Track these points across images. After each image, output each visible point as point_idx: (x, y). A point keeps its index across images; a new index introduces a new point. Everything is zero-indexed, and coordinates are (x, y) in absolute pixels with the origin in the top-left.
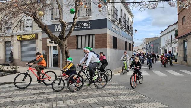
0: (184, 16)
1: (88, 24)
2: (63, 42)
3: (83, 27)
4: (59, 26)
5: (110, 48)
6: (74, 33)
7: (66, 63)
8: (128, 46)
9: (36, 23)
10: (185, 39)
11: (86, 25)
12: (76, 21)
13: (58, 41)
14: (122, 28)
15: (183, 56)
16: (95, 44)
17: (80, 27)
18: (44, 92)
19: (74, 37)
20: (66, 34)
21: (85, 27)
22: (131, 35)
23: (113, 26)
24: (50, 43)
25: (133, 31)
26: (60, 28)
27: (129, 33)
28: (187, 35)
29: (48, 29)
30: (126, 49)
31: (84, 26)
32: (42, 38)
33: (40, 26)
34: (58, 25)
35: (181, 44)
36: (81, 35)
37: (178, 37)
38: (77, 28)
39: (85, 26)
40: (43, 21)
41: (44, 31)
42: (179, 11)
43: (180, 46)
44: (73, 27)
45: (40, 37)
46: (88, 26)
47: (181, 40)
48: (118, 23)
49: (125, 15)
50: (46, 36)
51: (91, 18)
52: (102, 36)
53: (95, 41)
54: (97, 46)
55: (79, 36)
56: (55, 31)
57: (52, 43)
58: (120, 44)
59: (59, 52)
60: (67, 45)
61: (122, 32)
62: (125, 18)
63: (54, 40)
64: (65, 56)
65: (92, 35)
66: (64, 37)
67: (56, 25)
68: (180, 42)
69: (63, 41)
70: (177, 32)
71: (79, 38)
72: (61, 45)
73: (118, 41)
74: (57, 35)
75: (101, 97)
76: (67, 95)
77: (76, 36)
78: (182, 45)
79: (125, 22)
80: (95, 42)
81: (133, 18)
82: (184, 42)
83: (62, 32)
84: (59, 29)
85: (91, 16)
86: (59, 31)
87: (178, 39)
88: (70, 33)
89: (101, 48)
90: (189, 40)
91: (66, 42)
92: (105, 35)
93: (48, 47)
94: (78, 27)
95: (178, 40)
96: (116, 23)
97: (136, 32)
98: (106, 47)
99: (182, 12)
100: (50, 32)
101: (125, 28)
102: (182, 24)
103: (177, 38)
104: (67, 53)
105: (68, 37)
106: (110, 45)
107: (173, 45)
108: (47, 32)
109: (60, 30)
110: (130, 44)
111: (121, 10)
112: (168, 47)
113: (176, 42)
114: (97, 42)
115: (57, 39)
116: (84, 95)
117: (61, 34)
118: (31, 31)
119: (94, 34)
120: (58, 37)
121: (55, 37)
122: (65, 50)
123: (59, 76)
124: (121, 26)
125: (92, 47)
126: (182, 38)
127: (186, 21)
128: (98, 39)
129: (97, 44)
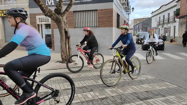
2: (60, 17)
5: (115, 27)
14: (123, 4)
16: (98, 22)
17: (78, 0)
21: (85, 1)
22: (129, 14)
24: (41, 21)
25: (130, 10)
26: (53, 2)
27: (127, 11)
35: (184, 23)
36: (80, 11)
38: (75, 2)
43: (182, 26)
47: (184, 20)
52: (106, 12)
53: (98, 18)
54: (100, 24)
55: (77, 11)
56: (47, 5)
57: (43, 21)
59: (53, 32)
60: (66, 22)
61: (123, 9)
63: (48, 15)
64: (64, 36)
65: (94, 10)
68: (182, 21)
69: (62, 16)
71: (77, 14)
72: (58, 21)
75: (142, 100)
76: (85, 95)
77: (74, 11)
78: (185, 25)
80: (98, 19)
83: (59, 5)
84: (51, 3)
86: (51, 6)
88: (71, 5)
89: (105, 27)
91: (64, 18)
92: (111, 11)
93: (38, 25)
95: (180, 20)
97: (133, 11)
98: (112, 26)
100: (43, 3)
101: (126, 5)
103: (178, 17)
104: (66, 32)
106: (115, 23)
107: (165, 26)
109: (53, 4)
110: (127, 23)
112: (159, 28)
113: (175, 21)
114: (100, 20)
115: (53, 14)
116: (112, 97)
117: (58, 7)
118: (14, 4)
119: (97, 10)
120: (53, 12)
121: (50, 11)
122: (65, 29)
123: (57, 62)
124: (123, 2)
125: (94, 26)
126: (185, 17)
128: (102, 16)
129: (100, 22)
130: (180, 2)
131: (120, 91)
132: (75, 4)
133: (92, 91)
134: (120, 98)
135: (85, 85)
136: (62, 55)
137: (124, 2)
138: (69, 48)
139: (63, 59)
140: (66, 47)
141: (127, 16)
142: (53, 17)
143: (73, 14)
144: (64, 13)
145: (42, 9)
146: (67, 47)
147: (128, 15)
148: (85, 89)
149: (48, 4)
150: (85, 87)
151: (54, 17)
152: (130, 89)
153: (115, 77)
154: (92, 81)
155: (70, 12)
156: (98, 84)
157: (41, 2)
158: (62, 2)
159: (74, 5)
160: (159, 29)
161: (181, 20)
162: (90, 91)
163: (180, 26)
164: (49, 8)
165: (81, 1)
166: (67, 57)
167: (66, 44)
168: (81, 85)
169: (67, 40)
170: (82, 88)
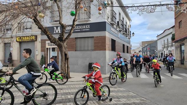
0: (181, 21)
1: (88, 27)
2: (62, 44)
3: (82, 29)
4: (59, 28)
5: (109, 51)
6: (73, 36)
7: (65, 64)
8: (126, 49)
9: (36, 24)
10: (182, 43)
11: (85, 27)
12: (76, 23)
13: (58, 43)
14: (120, 31)
15: (180, 59)
16: (94, 46)
17: (79, 29)
19: (73, 39)
20: (66, 36)
22: (129, 38)
23: (112, 29)
24: (49, 45)
25: (130, 35)
26: (60, 31)
27: (127, 36)
28: (184, 39)
29: (48, 31)
30: (124, 52)
31: (83, 29)
32: (42, 40)
33: (40, 28)
34: (57, 27)
35: (178, 47)
36: (80, 38)
37: (175, 40)
39: (84, 29)
40: (43, 23)
41: (44, 32)
42: (176, 15)
43: (177, 49)
44: (73, 29)
45: (39, 39)
46: (88, 29)
48: (117, 26)
49: (123, 18)
50: (45, 37)
51: (90, 21)
52: (101, 39)
53: (94, 43)
54: (95, 48)
55: (78, 38)
56: (55, 33)
58: (118, 47)
59: (58, 54)
60: (66, 47)
61: (120, 35)
62: (123, 22)
63: (53, 42)
64: (64, 57)
65: (91, 37)
66: (64, 39)
67: (55, 28)
68: (177, 45)
69: (63, 43)
70: (173, 35)
71: (78, 40)
72: (60, 46)
73: (116, 44)
74: (57, 37)
76: (67, 97)
77: (75, 38)
78: (179, 49)
79: (123, 26)
80: (94, 44)
81: (130, 21)
82: (181, 46)
83: (62, 34)
84: (58, 31)
85: (90, 19)
86: (58, 33)
87: (175, 42)
88: (70, 35)
89: (100, 50)
90: (186, 44)
91: (65, 44)
92: (104, 38)
93: (47, 49)
94: (77, 29)
95: (175, 44)
96: (115, 26)
97: (133, 35)
98: (105, 50)
99: (179, 17)
100: (49, 34)
101: (124, 32)
102: (179, 28)
104: (66, 55)
105: (67, 39)
106: (108, 47)
107: (169, 49)
108: (47, 33)
109: (60, 32)
110: (128, 47)
111: (120, 14)
113: (172, 46)
114: (96, 45)
115: (57, 41)
117: (61, 36)
118: (30, 32)
119: (93, 37)
120: (57, 39)
121: (55, 39)
122: (65, 52)
124: (119, 29)
125: (91, 50)
126: (179, 42)
127: (183, 25)
128: (97, 41)
129: (95, 46)
135: (70, 92)
137: (121, 29)
138: (67, 67)
140: (65, 66)
142: (56, 44)
145: (48, 37)
146: (66, 66)
150: (69, 93)
155: (72, 38)
160: (164, 51)
163: (176, 49)
167: (65, 63)
168: (67, 91)
169: (66, 61)
170: (67, 93)
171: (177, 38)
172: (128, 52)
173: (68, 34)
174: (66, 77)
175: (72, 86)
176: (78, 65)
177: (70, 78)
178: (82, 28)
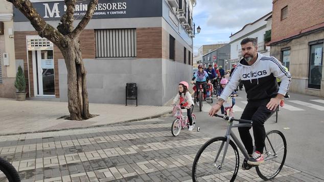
0: (287, 6)
1: (122, 6)
2: (68, 40)
3: (110, 11)
4: (56, 6)
5: (167, 59)
6: (91, 25)
7: (78, 88)
8: (187, 57)
10: (285, 47)
11: (117, 7)
13: (58, 38)
14: (181, 21)
16: (137, 49)
17: (102, 11)
18: (33, 170)
19: (90, 32)
20: (75, 23)
21: (115, 13)
22: (192, 37)
23: (171, 15)
24: (35, 44)
25: (194, 31)
26: (57, 12)
27: (189, 33)
28: (291, 39)
29: (31, 7)
31: (112, 10)
32: (16, 33)
34: (51, 5)
35: (277, 54)
36: (106, 30)
37: (271, 42)
38: (97, 13)
39: (115, 10)
41: (22, 10)
45: (9, 30)
46: (122, 10)
47: (278, 49)
52: (151, 33)
53: (137, 42)
54: (140, 52)
55: (100, 30)
57: (38, 44)
58: (179, 53)
59: (56, 64)
60: (78, 47)
61: (181, 29)
63: (46, 34)
64: (75, 71)
65: (131, 29)
67: (47, 5)
68: (275, 50)
69: (70, 37)
71: (101, 35)
72: (64, 46)
74: (55, 25)
76: (100, 174)
77: (95, 30)
80: (137, 44)
81: (194, 5)
82: (282, 52)
83: (66, 19)
84: (55, 14)
86: (54, 19)
87: (271, 45)
89: (148, 57)
90: (293, 48)
91: (76, 40)
92: (158, 32)
93: (30, 52)
94: (97, 11)
95: (271, 48)
97: (199, 32)
98: (160, 56)
100: (36, 14)
101: (185, 23)
102: (281, 20)
103: (269, 44)
104: (78, 66)
105: (80, 30)
106: (166, 52)
108: (29, 12)
109: (58, 16)
110: (189, 52)
113: (265, 50)
114: (141, 46)
115: (55, 33)
116: (147, 174)
117: (64, 22)
119: (135, 29)
120: (56, 29)
121: (49, 28)
122: (76, 60)
123: (62, 117)
124: (181, 17)
125: (130, 56)
126: (279, 45)
127: (289, 14)
128: (144, 38)
129: (140, 49)
130: (271, 20)
131: (163, 164)
132: (95, 17)
133: (114, 165)
134: (159, 176)
135: (104, 156)
136: (70, 106)
137: (183, 17)
138: (83, 93)
139: (71, 112)
140: (78, 91)
141: (188, 40)
142: (54, 40)
143: (93, 34)
144: (75, 32)
145: (34, 24)
146: (80, 91)
147: (190, 39)
148: (103, 163)
149: (48, 15)
150: (103, 160)
151: (56, 39)
152: (179, 160)
153: (158, 142)
154: (118, 149)
155: (88, 30)
156: (127, 153)
157: (32, 12)
158: (73, 13)
159: (92, 18)
161: (274, 48)
162: (111, 167)
164: (48, 22)
165: (108, 13)
166: (79, 108)
167: (78, 85)
168: (96, 156)
169: (80, 79)
170: (97, 161)
171: (275, 38)
172: (189, 64)
173: (80, 20)
174: (80, 115)
175: (103, 140)
176: (102, 88)
177: (90, 116)
178: (109, 8)
